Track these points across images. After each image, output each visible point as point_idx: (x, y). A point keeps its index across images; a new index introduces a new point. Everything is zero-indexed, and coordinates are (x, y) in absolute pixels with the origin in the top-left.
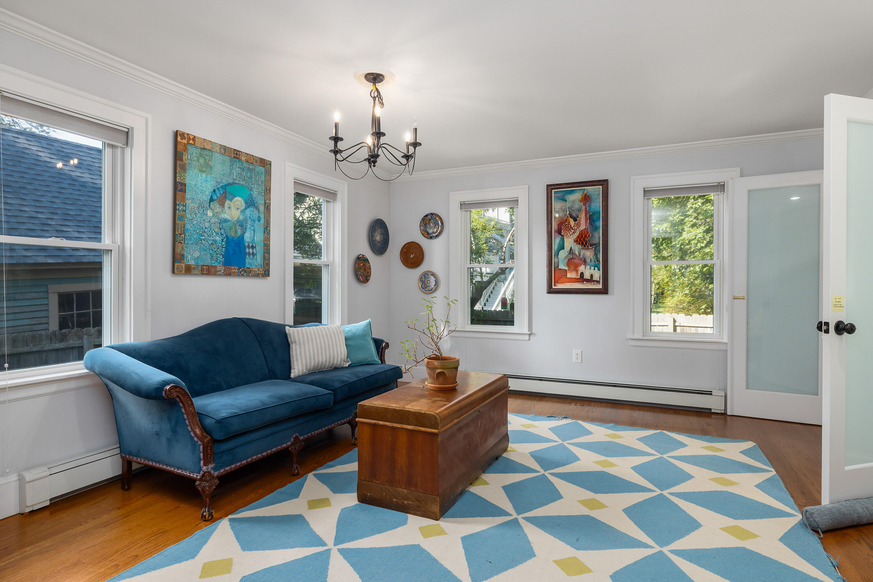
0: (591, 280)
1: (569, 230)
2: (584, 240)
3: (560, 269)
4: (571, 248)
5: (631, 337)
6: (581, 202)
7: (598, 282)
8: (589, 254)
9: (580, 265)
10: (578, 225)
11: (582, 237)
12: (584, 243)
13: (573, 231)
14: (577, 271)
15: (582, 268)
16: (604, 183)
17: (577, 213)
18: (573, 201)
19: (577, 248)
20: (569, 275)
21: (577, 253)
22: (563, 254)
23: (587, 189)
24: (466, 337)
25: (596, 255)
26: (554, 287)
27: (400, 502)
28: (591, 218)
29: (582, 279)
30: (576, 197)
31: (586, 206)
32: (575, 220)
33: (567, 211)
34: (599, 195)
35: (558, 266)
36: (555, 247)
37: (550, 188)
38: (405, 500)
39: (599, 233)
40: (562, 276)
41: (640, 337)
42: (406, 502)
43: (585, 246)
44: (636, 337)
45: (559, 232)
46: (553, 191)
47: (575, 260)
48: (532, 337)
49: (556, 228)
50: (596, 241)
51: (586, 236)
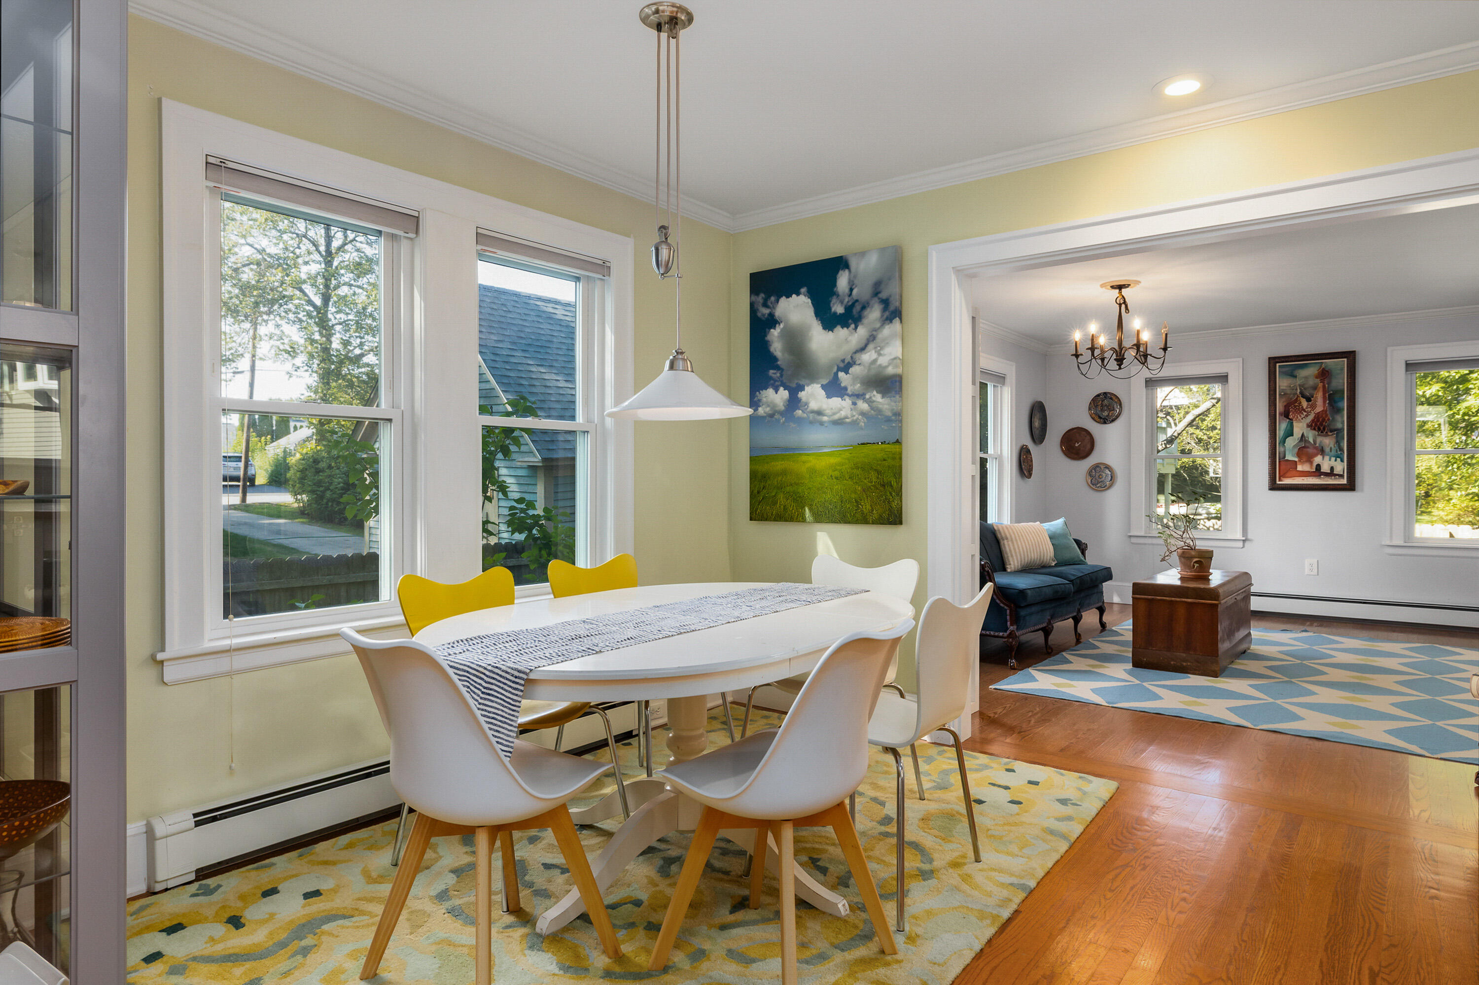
0: (1331, 474)
1: (1301, 412)
2: (1321, 424)
3: (1287, 460)
4: (1303, 435)
5: (1388, 543)
6: (1317, 377)
7: (1341, 476)
8: (1328, 442)
9: (1316, 455)
10: (1313, 407)
11: (1318, 421)
12: (1322, 428)
13: (1305, 414)
14: (1311, 463)
15: (1318, 459)
16: (1350, 356)
17: (1312, 392)
18: (1306, 378)
19: (1311, 435)
20: (1300, 468)
21: (1311, 440)
22: (1291, 442)
23: (1326, 363)
24: (1153, 544)
25: (1338, 442)
26: (1278, 482)
27: (1178, 664)
28: (1332, 398)
29: (1318, 471)
30: (1309, 373)
31: (1324, 383)
32: (1308, 400)
33: (1297, 389)
34: (1342, 369)
35: (1285, 457)
36: (1280, 433)
37: (1273, 361)
38: (1184, 661)
39: (1343, 417)
40: (1290, 468)
41: (1401, 543)
42: (1184, 664)
43: (1322, 432)
44: (1395, 543)
45: (1286, 414)
46: (1278, 365)
47: (1308, 450)
48: (1247, 544)
49: (1282, 410)
50: (1339, 426)
51: (1324, 420)
